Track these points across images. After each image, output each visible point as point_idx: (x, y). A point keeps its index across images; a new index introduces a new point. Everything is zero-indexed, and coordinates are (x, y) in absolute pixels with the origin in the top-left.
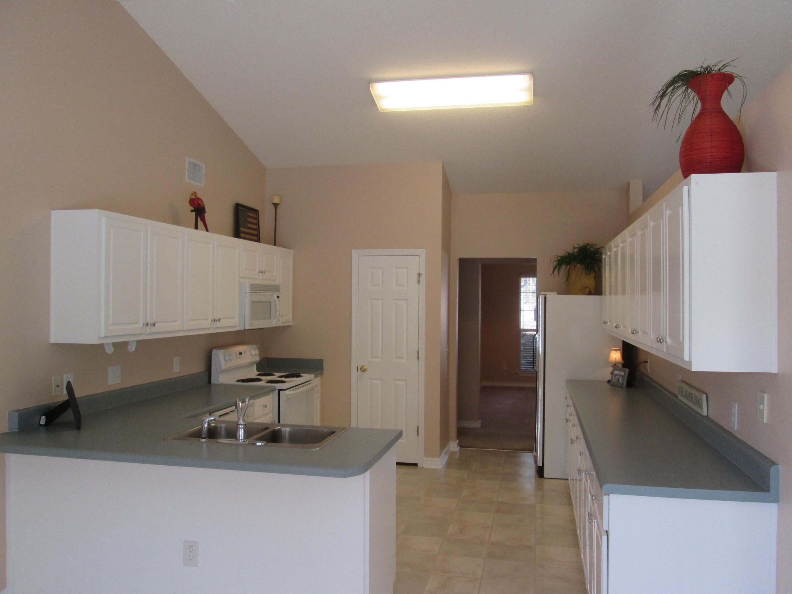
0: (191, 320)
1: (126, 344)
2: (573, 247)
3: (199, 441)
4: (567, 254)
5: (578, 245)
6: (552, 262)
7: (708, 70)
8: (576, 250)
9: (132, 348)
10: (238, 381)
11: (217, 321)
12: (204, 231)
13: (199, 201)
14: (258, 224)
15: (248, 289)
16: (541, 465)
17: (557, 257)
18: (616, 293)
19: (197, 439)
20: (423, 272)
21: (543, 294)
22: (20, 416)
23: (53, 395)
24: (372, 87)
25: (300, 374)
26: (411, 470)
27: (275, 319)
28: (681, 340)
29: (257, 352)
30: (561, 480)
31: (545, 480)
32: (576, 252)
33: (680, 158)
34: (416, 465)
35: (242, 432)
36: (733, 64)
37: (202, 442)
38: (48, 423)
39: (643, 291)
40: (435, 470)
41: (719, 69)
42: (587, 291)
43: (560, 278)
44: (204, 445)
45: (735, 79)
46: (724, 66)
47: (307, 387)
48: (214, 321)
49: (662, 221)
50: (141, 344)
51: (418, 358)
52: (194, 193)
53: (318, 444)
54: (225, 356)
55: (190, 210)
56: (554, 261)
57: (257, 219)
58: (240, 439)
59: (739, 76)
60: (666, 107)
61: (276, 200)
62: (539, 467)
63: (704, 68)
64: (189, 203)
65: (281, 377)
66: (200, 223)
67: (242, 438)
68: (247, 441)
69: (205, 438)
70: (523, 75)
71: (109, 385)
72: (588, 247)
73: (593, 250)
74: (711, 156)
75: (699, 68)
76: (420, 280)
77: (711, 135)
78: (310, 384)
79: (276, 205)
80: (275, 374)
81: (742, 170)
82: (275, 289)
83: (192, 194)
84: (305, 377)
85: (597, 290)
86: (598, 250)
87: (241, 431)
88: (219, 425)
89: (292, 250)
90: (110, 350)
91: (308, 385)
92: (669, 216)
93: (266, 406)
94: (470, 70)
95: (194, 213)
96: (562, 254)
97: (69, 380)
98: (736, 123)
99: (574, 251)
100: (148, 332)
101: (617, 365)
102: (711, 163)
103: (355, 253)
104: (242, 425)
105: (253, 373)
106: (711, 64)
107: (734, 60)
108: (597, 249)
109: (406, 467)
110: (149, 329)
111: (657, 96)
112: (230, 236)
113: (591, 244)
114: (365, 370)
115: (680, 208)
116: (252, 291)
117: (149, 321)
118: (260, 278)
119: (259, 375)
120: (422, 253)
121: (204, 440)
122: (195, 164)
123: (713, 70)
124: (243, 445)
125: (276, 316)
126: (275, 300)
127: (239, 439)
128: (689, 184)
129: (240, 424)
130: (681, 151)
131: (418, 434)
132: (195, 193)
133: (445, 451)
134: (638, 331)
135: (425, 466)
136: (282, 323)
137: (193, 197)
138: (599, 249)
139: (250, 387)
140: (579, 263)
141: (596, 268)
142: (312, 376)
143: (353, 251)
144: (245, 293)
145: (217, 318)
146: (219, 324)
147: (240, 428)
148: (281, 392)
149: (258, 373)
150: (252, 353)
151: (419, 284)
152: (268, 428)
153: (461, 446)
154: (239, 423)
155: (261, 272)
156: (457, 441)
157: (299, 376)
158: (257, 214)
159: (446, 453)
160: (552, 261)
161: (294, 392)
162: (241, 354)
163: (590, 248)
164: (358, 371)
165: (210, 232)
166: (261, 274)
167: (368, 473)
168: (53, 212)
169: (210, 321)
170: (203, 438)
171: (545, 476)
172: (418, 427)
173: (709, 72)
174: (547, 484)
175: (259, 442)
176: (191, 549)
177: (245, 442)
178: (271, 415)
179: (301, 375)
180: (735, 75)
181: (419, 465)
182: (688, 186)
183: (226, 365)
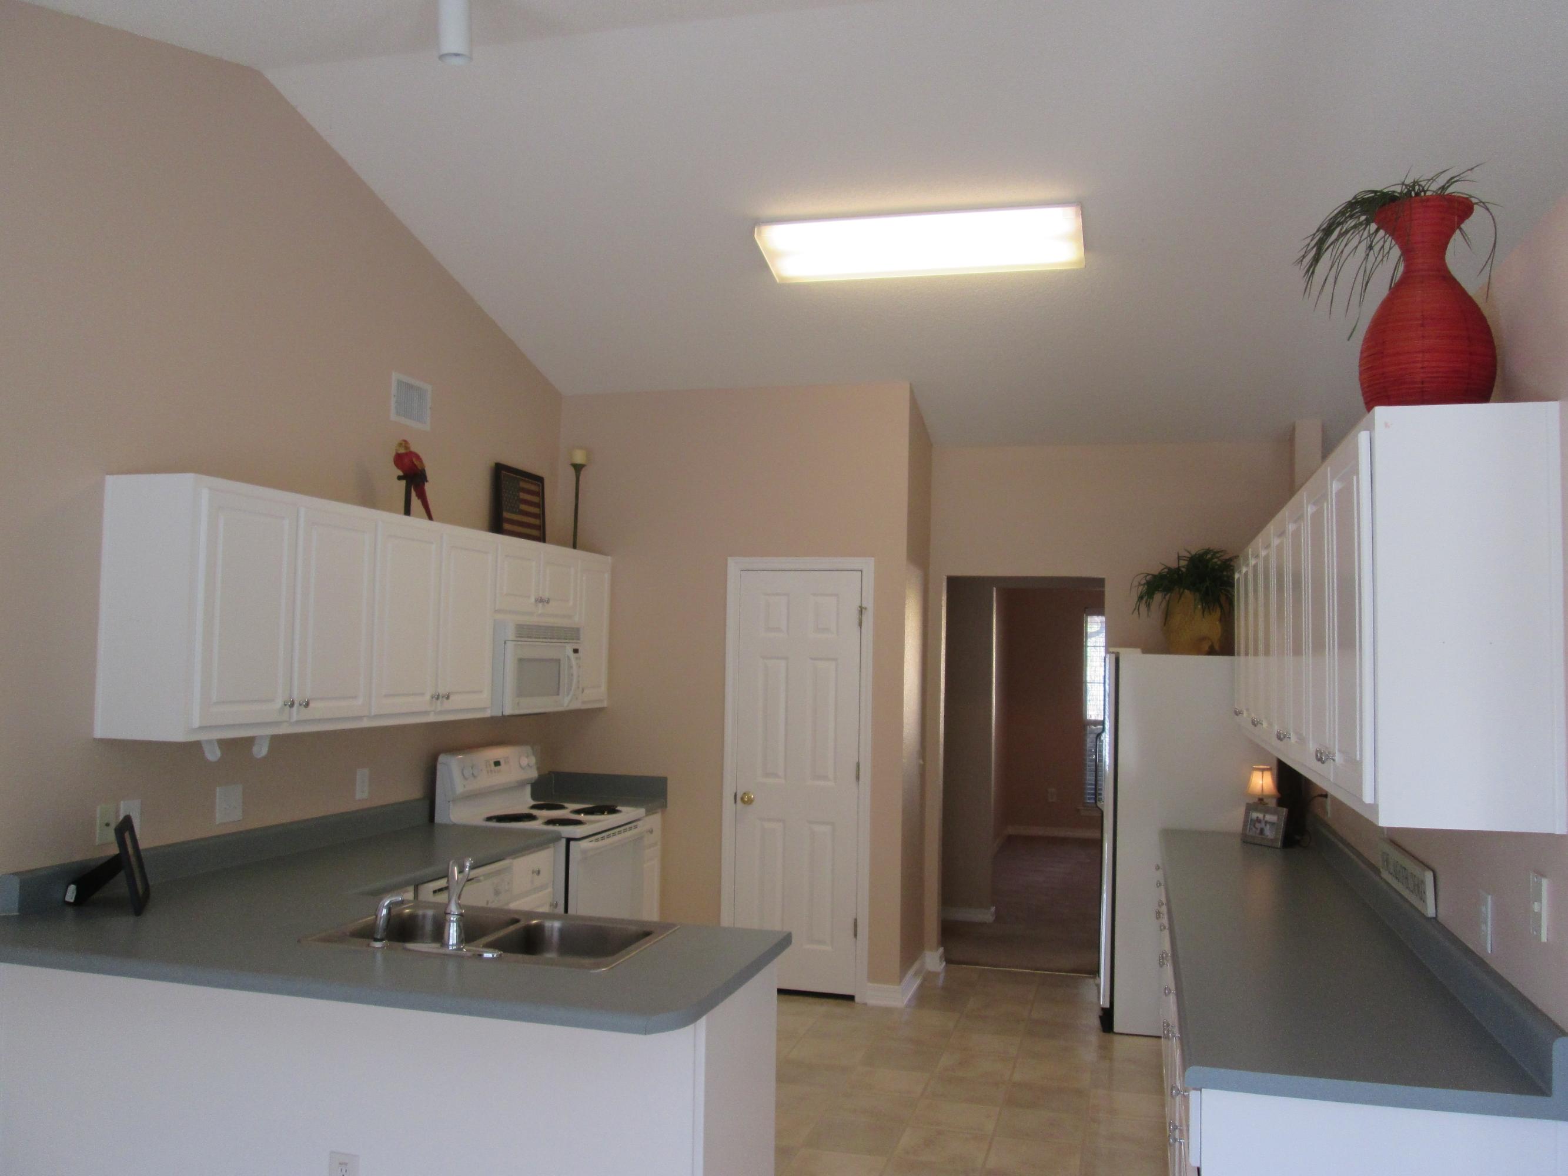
0: (387, 696)
1: (250, 741)
2: (1177, 556)
3: (368, 945)
4: (1166, 570)
5: (1188, 552)
6: (1136, 586)
7: (1416, 190)
8: (1183, 563)
9: (261, 750)
10: (489, 819)
11: (443, 697)
12: (425, 519)
13: (414, 460)
14: (541, 505)
15: (511, 634)
16: (1107, 1006)
17: (1146, 575)
18: (1256, 653)
19: (365, 941)
20: (869, 603)
21: (1113, 653)
22: (23, 884)
23: (97, 841)
24: (760, 233)
25: (616, 807)
26: (839, 1009)
27: (568, 694)
28: (1358, 758)
29: (533, 760)
30: (1145, 1040)
31: (1116, 1038)
32: (1183, 567)
33: (1361, 373)
34: (850, 998)
35: (455, 929)
36: (1469, 175)
37: (374, 947)
38: (80, 901)
39: (1297, 651)
40: (888, 1011)
41: (1443, 188)
42: (1206, 647)
43: (1150, 619)
44: (379, 955)
45: (1475, 207)
46: (1451, 181)
47: (629, 834)
48: (438, 699)
49: (1325, 505)
50: (279, 742)
51: (858, 778)
52: (403, 443)
53: (610, 959)
54: (463, 770)
55: (396, 477)
56: (1140, 584)
57: (541, 494)
58: (451, 943)
59: (1481, 202)
60: (1331, 267)
61: (579, 458)
62: (1103, 1009)
63: (1406, 186)
64: (395, 463)
65: (578, 812)
66: (416, 502)
67: (455, 942)
68: (464, 947)
69: (381, 940)
70: (1062, 207)
71: (217, 823)
72: (1209, 556)
73: (1219, 563)
74: (1422, 368)
75: (1398, 184)
76: (863, 620)
77: (1422, 325)
78: (636, 827)
79: (578, 468)
80: (566, 805)
81: (1492, 398)
82: (571, 634)
83: (400, 445)
84: (627, 813)
85: (1225, 646)
86: (1228, 563)
87: (451, 928)
88: (420, 912)
89: (609, 557)
90: (213, 754)
91: (630, 829)
92: (1336, 493)
93: (539, 872)
94: (955, 199)
95: (403, 483)
96: (1156, 569)
97: (128, 814)
98: (1480, 301)
99: (1179, 564)
100: (295, 718)
101: (1265, 800)
102: (1423, 383)
103: (734, 566)
104: (454, 914)
105: (524, 802)
106: (1422, 176)
107: (1472, 169)
108: (1227, 560)
109: (831, 1001)
110: (296, 714)
111: (1309, 244)
112: (481, 529)
113: (1215, 551)
114: (750, 801)
115: (1355, 478)
116: (519, 639)
117: (296, 697)
118: (540, 612)
119: (534, 807)
120: (868, 565)
121: (378, 945)
122: (410, 387)
123: (1427, 190)
124: (456, 956)
125: (571, 689)
126: (568, 657)
127: (448, 945)
128: (1371, 428)
129: (450, 914)
130: (1361, 359)
131: (855, 935)
132: (405, 443)
133: (911, 972)
134: (1290, 735)
135: (872, 1002)
136: (584, 702)
137: (402, 451)
138: (1231, 560)
139: (510, 832)
140: (1188, 589)
141: (1223, 599)
142: (641, 812)
143: (731, 561)
144: (505, 642)
145: (442, 691)
146: (448, 705)
147: (450, 921)
148: (572, 843)
149: (533, 803)
150: (522, 764)
151: (861, 628)
152: (517, 921)
153: (949, 960)
154: (448, 911)
155: (540, 600)
156: (941, 950)
157: (612, 810)
158: (541, 485)
159: (916, 974)
160: (1136, 583)
161: (600, 843)
162: (497, 763)
163: (1212, 558)
164: (736, 802)
165: (436, 521)
166: (540, 605)
167: (702, 1022)
168: (110, 479)
169: (428, 697)
170: (376, 940)
171: (1116, 1030)
172: (856, 920)
173: (1417, 194)
174: (1121, 1047)
175: (487, 952)
176: (344, 1171)
177: (461, 949)
178: (550, 889)
179: (618, 808)
180: (1474, 200)
181: (857, 999)
182: (1368, 432)
183: (464, 786)
